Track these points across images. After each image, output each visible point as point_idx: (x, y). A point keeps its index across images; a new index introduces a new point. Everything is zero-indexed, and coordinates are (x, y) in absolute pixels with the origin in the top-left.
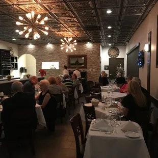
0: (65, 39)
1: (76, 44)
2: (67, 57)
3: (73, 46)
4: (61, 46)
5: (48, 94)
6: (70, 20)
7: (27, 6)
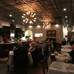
0: (45, 23)
1: (50, 25)
2: (46, 31)
3: (49, 26)
4: (43, 26)
5: (35, 48)
6: (47, 14)
7: (27, 9)
